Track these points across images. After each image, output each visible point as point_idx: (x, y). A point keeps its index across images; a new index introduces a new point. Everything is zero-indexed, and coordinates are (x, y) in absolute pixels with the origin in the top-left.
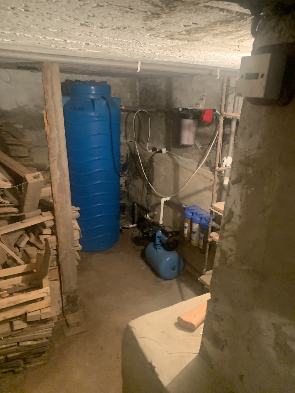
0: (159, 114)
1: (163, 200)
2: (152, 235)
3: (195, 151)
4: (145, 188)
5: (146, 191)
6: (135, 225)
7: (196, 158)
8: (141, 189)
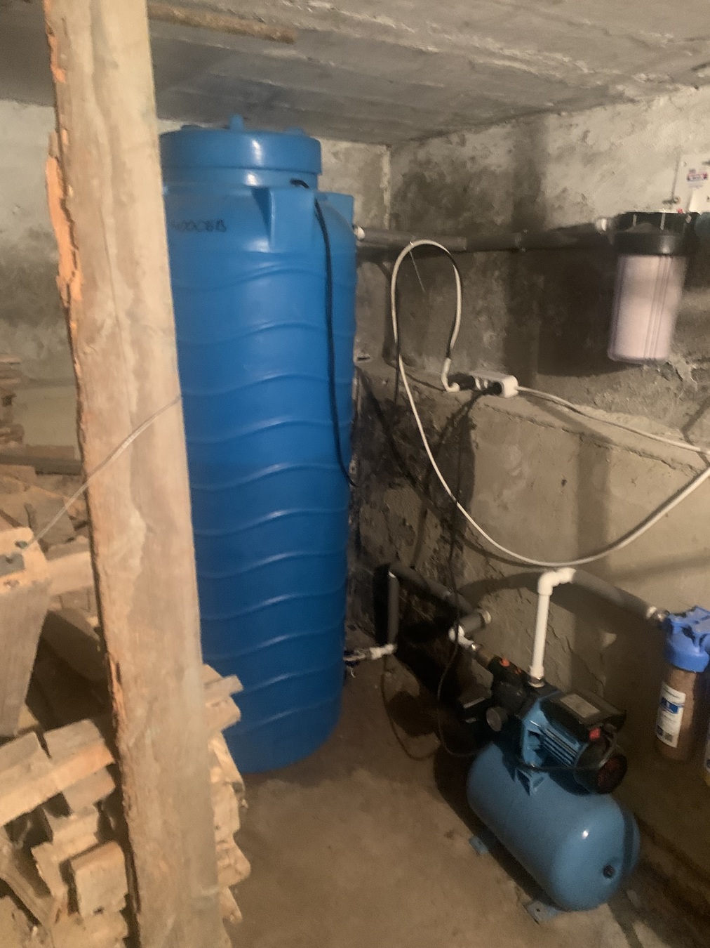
0: (480, 257)
1: (548, 583)
2: (504, 726)
3: (659, 382)
4: (432, 520)
5: (434, 531)
6: (389, 648)
7: (665, 410)
8: (413, 521)
